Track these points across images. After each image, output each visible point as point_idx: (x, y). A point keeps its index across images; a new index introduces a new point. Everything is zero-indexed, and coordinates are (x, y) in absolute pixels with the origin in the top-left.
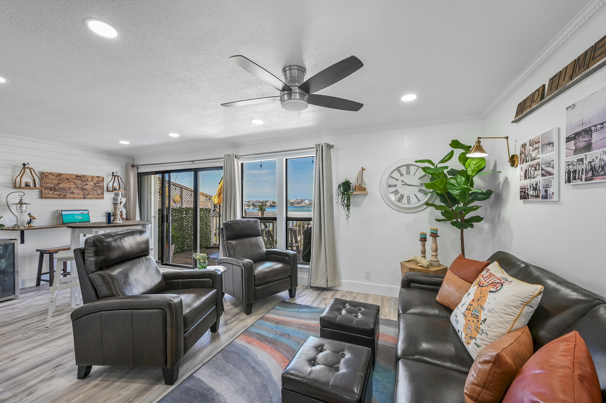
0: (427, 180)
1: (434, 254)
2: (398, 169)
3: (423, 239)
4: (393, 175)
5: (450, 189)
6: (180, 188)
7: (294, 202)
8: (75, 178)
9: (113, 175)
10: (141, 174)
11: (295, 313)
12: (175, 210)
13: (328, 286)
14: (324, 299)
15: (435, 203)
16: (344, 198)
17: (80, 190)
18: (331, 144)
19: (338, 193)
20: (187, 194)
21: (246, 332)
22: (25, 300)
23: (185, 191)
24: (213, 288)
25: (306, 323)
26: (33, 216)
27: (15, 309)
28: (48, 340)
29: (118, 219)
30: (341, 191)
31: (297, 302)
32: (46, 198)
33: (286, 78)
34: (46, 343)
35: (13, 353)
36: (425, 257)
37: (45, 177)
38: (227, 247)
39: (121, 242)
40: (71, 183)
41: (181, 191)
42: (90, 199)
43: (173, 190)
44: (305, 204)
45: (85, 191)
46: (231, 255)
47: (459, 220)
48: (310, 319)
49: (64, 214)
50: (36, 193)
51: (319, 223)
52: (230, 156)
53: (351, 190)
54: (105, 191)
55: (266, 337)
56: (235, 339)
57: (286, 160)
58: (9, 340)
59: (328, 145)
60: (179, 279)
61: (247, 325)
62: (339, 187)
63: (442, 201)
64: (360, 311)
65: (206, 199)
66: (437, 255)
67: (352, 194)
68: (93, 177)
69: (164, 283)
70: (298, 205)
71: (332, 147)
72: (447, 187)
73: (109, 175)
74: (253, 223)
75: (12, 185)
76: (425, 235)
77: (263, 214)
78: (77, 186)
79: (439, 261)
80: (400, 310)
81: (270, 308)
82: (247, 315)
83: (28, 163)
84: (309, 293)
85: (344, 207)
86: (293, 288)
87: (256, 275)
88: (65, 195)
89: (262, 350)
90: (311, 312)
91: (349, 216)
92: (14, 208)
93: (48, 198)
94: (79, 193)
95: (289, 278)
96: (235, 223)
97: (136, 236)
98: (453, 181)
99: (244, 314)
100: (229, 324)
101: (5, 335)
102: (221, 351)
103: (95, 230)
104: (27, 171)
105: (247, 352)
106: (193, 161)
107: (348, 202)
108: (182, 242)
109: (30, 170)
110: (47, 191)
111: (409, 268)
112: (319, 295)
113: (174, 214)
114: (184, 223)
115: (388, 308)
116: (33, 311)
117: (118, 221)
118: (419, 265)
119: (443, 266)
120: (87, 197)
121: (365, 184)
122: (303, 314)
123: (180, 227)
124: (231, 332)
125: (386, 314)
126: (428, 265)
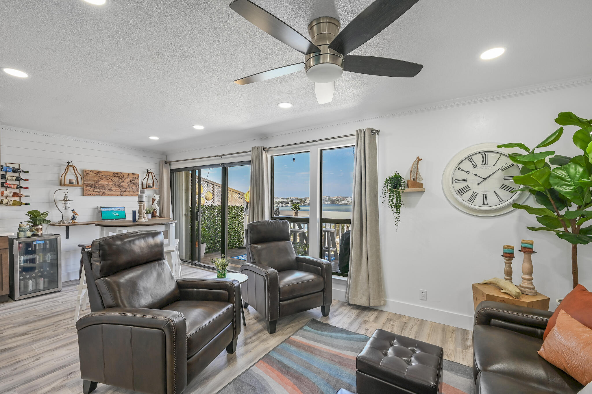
0: (516, 172)
1: (527, 277)
2: (469, 158)
3: (509, 255)
4: (461, 166)
5: (556, 184)
6: (213, 184)
7: (335, 200)
8: (113, 176)
9: (147, 172)
10: (174, 171)
11: (328, 338)
12: (207, 207)
13: (370, 305)
14: (365, 322)
15: (527, 204)
16: (392, 197)
17: (117, 187)
18: (376, 128)
19: (385, 190)
20: (219, 191)
21: (267, 358)
22: (65, 294)
23: (217, 188)
24: (229, 301)
25: (340, 354)
26: (76, 213)
27: (56, 302)
28: (71, 341)
29: (143, 218)
30: (389, 187)
31: (331, 322)
32: (87, 195)
33: (313, 37)
34: (69, 344)
35: (39, 352)
36: (510, 280)
37: (87, 175)
38: (251, 252)
39: (130, 246)
40: (109, 180)
41: (213, 188)
42: (126, 196)
43: (205, 187)
44: (348, 201)
45: (122, 188)
46: (256, 260)
47: (570, 230)
48: (346, 349)
49: (103, 211)
50: (78, 190)
51: (360, 227)
52: (259, 149)
53: (402, 187)
54: (140, 188)
55: (289, 368)
56: (252, 366)
57: (321, 151)
58: (40, 336)
59: (372, 131)
60: (193, 288)
61: (268, 348)
62: (386, 182)
63: (539, 201)
64: (414, 354)
65: (238, 197)
66: (532, 279)
67: (403, 192)
68: (129, 175)
69: (178, 291)
70: (340, 203)
71: (378, 132)
72: (551, 182)
73: (144, 172)
74: (281, 225)
75: (58, 183)
76: (511, 249)
77: (297, 213)
78: (115, 183)
79: (534, 288)
80: (478, 362)
81: (298, 327)
82: (270, 334)
83: (71, 161)
84: (346, 311)
85: (392, 208)
86: (326, 305)
87: (282, 288)
88: (104, 192)
89: (282, 385)
90: (347, 339)
91: (398, 219)
92: (60, 205)
93: (89, 195)
94: (117, 190)
95: (322, 293)
96: (261, 225)
97: (148, 238)
98: (561, 173)
99: (266, 332)
100: (249, 343)
101: (39, 330)
102: (234, 380)
103: (118, 229)
104: (71, 168)
105: (264, 386)
106: (221, 156)
107: (397, 201)
108: (214, 242)
109: (73, 167)
110: (88, 188)
111: (487, 295)
112: (358, 316)
113: (206, 212)
114: (216, 221)
115: (452, 344)
116: (68, 306)
117: (143, 220)
118: (502, 291)
119: (540, 295)
120: (123, 194)
121: (421, 179)
122: (337, 340)
123: (212, 225)
124: (250, 356)
125: (450, 353)
126: (519, 293)
